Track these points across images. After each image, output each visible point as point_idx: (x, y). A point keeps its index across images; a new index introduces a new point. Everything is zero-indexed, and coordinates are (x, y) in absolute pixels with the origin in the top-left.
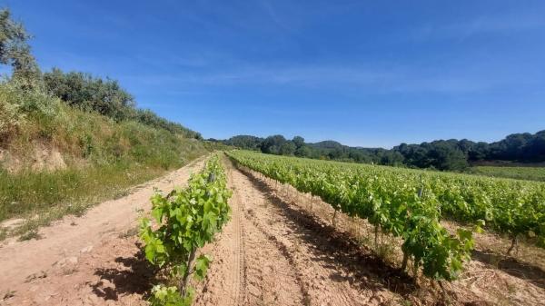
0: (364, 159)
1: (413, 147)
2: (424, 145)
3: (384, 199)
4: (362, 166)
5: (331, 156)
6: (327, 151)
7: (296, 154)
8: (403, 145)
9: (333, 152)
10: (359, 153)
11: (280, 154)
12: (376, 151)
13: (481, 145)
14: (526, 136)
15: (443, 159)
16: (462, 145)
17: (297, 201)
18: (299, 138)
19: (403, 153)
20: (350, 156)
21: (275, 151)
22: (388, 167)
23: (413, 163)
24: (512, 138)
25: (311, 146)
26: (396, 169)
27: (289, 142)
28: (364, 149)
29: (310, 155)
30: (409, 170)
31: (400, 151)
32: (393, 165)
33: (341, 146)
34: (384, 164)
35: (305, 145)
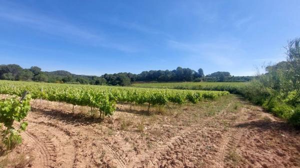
0: (86, 82)
1: (110, 75)
2: (115, 75)
3: (93, 96)
4: (85, 86)
5: (64, 81)
6: (61, 77)
7: (34, 80)
8: (106, 75)
9: (65, 78)
10: (83, 78)
11: (17, 80)
12: (93, 78)
13: (135, 75)
14: (147, 72)
15: (122, 81)
16: (128, 75)
17: (48, 107)
18: (36, 68)
19: (106, 79)
20: (77, 80)
21: (10, 77)
22: (98, 86)
23: (110, 83)
24: (143, 72)
25: (47, 73)
26: (102, 86)
27: (26, 70)
28: (85, 76)
29: (47, 80)
30: (108, 87)
31: (104, 77)
32: (101, 85)
33: (71, 74)
34: (96, 84)
35: (43, 73)
